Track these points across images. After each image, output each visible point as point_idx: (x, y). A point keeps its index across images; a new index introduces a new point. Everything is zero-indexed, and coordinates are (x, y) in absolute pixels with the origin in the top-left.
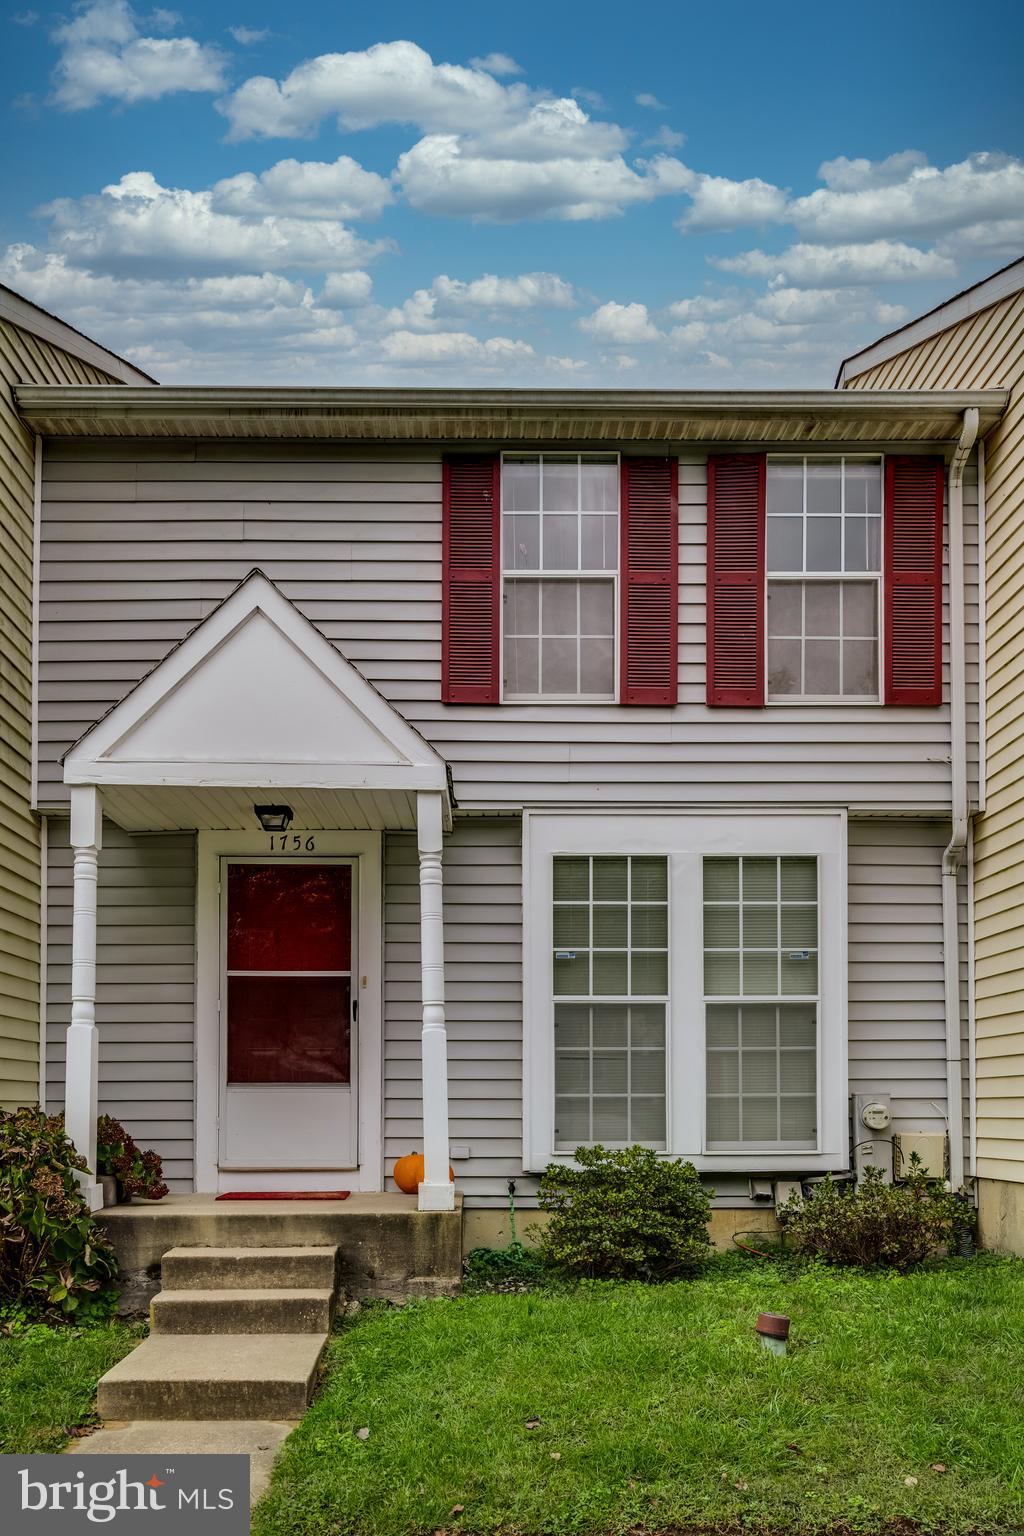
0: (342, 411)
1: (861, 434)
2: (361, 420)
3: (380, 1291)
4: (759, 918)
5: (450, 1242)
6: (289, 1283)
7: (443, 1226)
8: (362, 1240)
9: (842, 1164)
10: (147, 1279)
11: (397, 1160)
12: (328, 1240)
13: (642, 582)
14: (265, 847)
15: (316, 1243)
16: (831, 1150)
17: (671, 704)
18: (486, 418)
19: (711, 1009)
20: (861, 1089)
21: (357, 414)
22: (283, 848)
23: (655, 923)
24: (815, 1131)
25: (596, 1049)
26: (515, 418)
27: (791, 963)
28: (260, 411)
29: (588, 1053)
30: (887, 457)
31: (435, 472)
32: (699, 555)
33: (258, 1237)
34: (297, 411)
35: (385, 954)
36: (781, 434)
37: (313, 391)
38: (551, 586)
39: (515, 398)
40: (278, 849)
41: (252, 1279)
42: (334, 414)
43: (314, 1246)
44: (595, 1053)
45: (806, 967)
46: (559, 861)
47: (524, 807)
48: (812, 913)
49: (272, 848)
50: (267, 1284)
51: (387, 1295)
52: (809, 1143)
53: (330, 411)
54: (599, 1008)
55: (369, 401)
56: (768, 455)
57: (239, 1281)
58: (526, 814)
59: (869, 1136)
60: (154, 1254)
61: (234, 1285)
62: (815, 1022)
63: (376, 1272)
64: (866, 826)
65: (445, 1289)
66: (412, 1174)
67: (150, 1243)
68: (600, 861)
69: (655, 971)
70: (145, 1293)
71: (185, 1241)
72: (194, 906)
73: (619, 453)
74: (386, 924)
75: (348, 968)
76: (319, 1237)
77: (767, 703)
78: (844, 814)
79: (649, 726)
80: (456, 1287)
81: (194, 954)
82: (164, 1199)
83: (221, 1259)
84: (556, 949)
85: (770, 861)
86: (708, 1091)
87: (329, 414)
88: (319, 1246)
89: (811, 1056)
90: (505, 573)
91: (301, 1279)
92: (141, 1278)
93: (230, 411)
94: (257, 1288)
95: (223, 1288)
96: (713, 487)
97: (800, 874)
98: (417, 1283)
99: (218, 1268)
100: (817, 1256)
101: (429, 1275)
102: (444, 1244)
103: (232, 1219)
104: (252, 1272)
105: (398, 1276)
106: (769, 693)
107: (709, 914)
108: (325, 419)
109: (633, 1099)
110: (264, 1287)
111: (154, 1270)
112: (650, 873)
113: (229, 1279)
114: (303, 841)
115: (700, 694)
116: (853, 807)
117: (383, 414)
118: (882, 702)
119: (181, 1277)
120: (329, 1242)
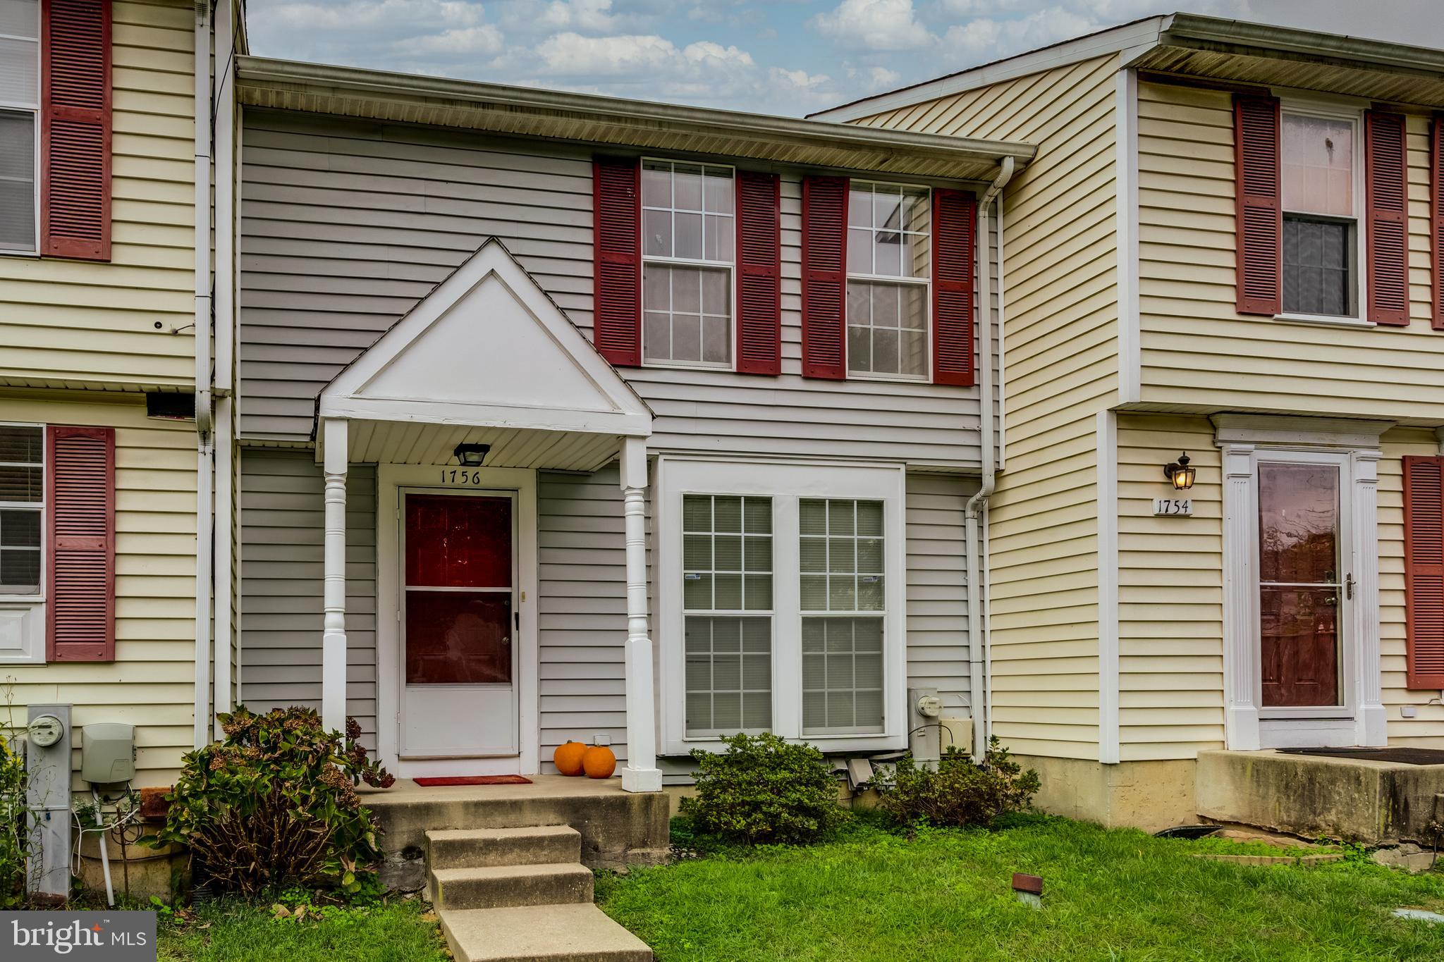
0: (522, 109)
1: (917, 171)
2: (534, 119)
3: (604, 862)
4: (843, 548)
5: (660, 818)
6: (542, 859)
7: (655, 804)
8: (588, 819)
9: (903, 744)
10: (403, 860)
11: (556, 748)
12: (559, 820)
13: (754, 273)
14: (437, 480)
15: (550, 821)
16: (895, 733)
17: (775, 373)
18: (642, 127)
19: (806, 621)
20: (918, 684)
21: (535, 113)
22: (453, 481)
23: (763, 551)
24: (883, 718)
25: (716, 653)
26: (665, 129)
27: (863, 585)
28: (452, 102)
29: (709, 656)
30: (935, 191)
31: (585, 169)
32: (795, 255)
33: (499, 819)
34: (485, 105)
35: (539, 573)
36: (859, 165)
37: (504, 88)
38: (680, 272)
39: (670, 112)
40: (448, 481)
41: (510, 857)
42: (516, 111)
43: (548, 826)
44: (715, 656)
45: (876, 589)
46: (688, 499)
47: (661, 453)
48: (879, 546)
49: (444, 481)
50: (524, 861)
51: (610, 865)
52: (878, 728)
53: (512, 108)
54: (719, 620)
55: (550, 102)
56: (851, 180)
57: (500, 859)
58: (661, 458)
59: (922, 722)
60: (409, 837)
61: (496, 863)
62: (883, 632)
63: (600, 846)
64: (919, 478)
65: (660, 858)
66: (576, 759)
67: (405, 828)
68: (721, 499)
69: (763, 590)
70: (401, 873)
71: (435, 825)
72: (375, 529)
73: (734, 167)
74: (541, 548)
75: (510, 585)
76: (552, 817)
77: (847, 377)
78: (903, 467)
79: (757, 391)
80: (668, 857)
81: (375, 571)
82: (393, 787)
83: (484, 840)
84: (686, 572)
85: (847, 504)
86: (804, 687)
87: (511, 110)
88: (552, 825)
89: (879, 659)
90: (645, 258)
91: (553, 855)
92: (397, 859)
93: (426, 99)
94: (515, 864)
95: (486, 866)
96: (805, 202)
97: (870, 514)
98: (635, 854)
99: (481, 848)
100: (921, 819)
101: (643, 847)
102: (656, 821)
103: (479, 805)
104: (511, 850)
105: (618, 849)
106: (849, 369)
107: (804, 544)
108: (506, 115)
109: (715, 695)
110: (521, 864)
111: (410, 852)
112: (759, 509)
113: (492, 857)
114: (470, 476)
115: (797, 367)
116: (909, 462)
117: (557, 115)
118: (931, 381)
119: (449, 857)
120: (561, 822)
